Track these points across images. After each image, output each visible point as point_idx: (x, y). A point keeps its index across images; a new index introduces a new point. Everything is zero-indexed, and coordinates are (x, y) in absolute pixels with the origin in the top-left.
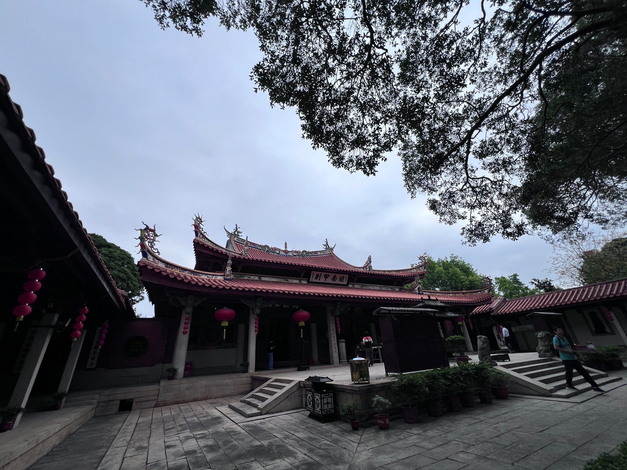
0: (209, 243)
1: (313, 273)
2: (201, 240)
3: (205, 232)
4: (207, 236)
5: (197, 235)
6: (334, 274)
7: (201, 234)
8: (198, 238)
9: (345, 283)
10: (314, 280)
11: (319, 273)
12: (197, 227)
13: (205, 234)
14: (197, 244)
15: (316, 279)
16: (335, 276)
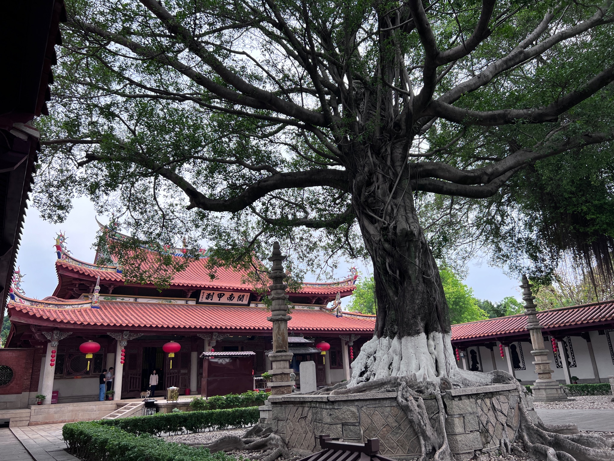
0: (74, 262)
1: (204, 293)
2: (65, 261)
3: (68, 251)
4: (71, 255)
5: (59, 257)
6: (230, 293)
7: (64, 254)
8: (61, 260)
9: (245, 302)
10: (204, 300)
11: (211, 292)
12: (59, 247)
13: (69, 253)
14: (59, 267)
15: (207, 298)
16: (232, 294)
